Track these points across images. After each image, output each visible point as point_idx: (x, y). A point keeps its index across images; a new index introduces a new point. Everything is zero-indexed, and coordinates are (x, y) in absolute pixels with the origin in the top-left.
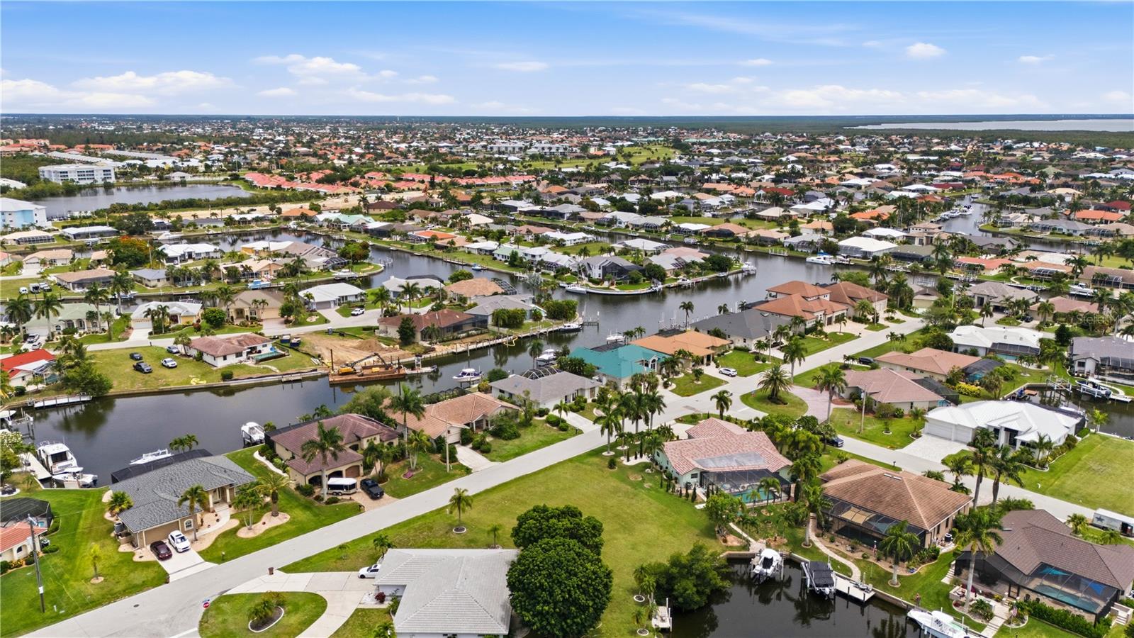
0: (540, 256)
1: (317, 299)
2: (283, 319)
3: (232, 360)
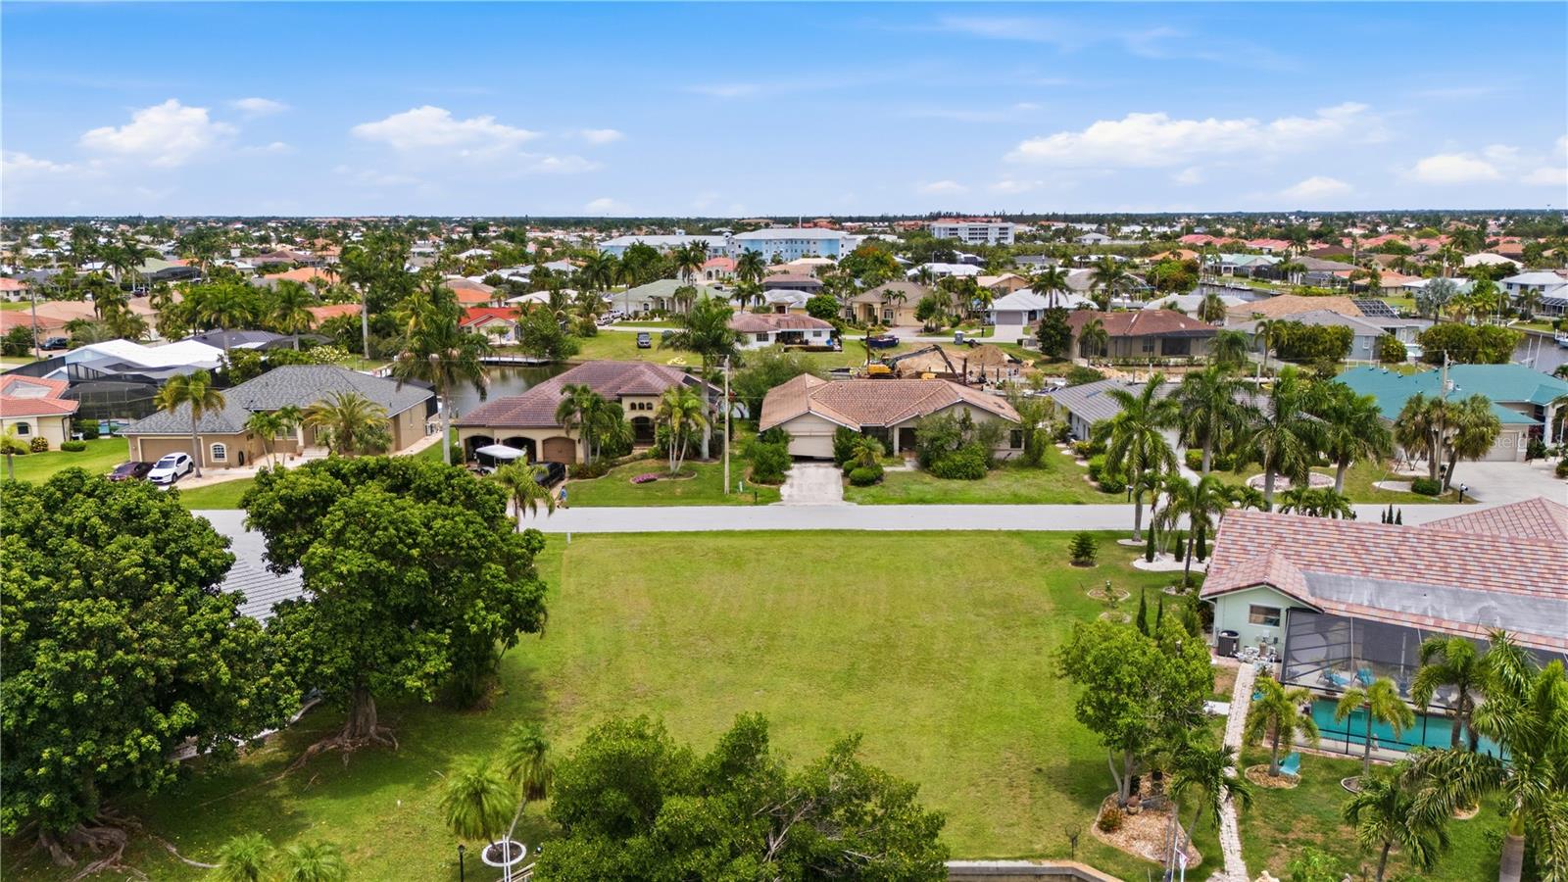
1: (997, 308)
2: (922, 325)
3: (749, 343)
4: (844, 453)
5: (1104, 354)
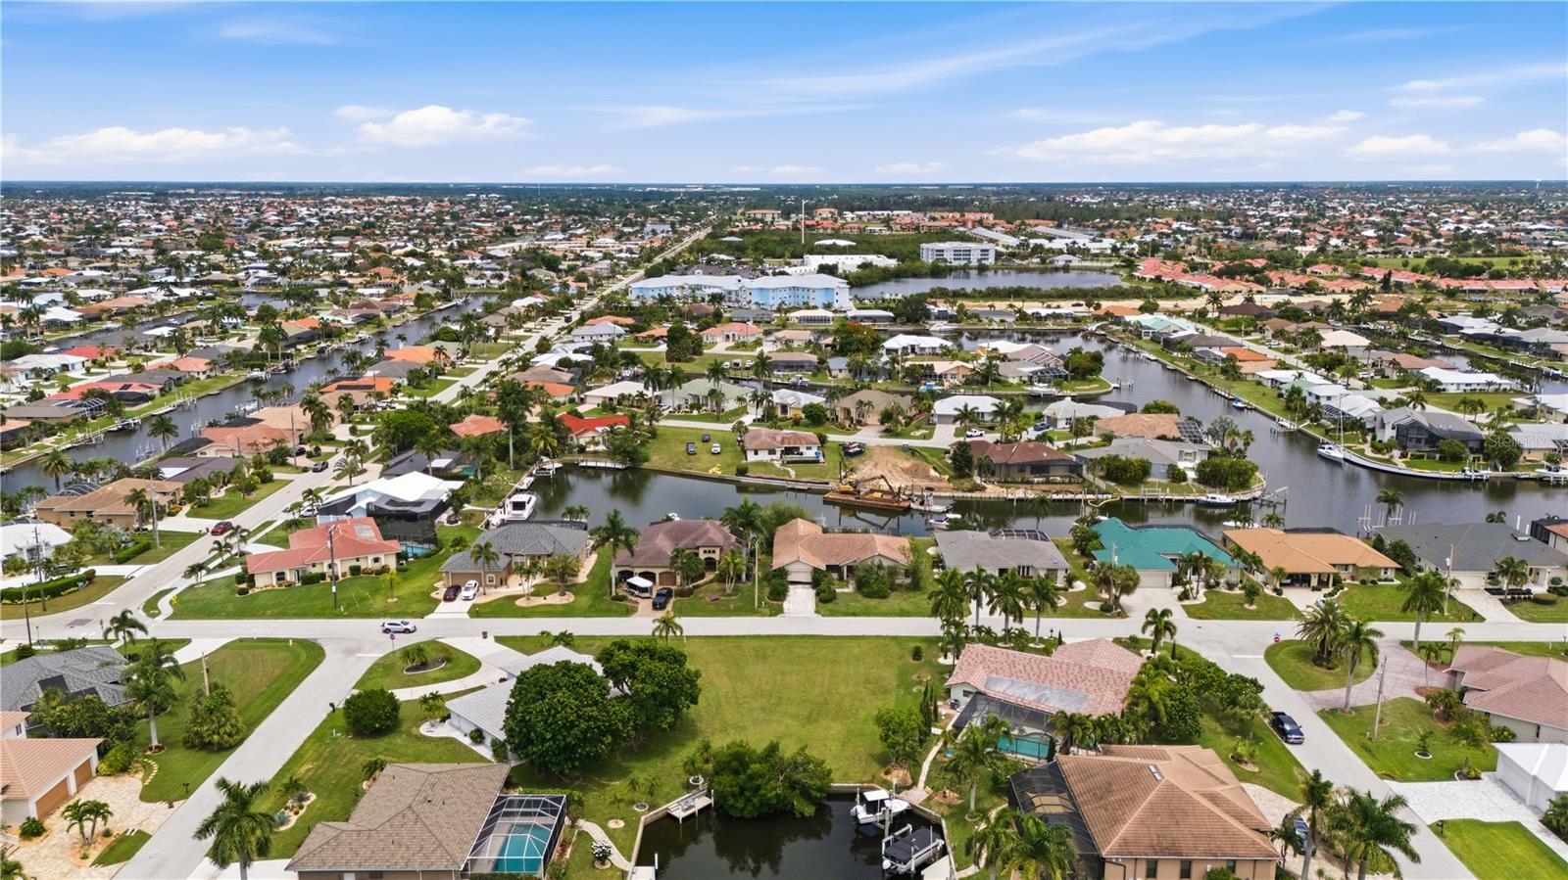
0: (1329, 398)
1: (938, 412)
2: (883, 428)
3: (764, 456)
4: (817, 580)
5: (993, 474)
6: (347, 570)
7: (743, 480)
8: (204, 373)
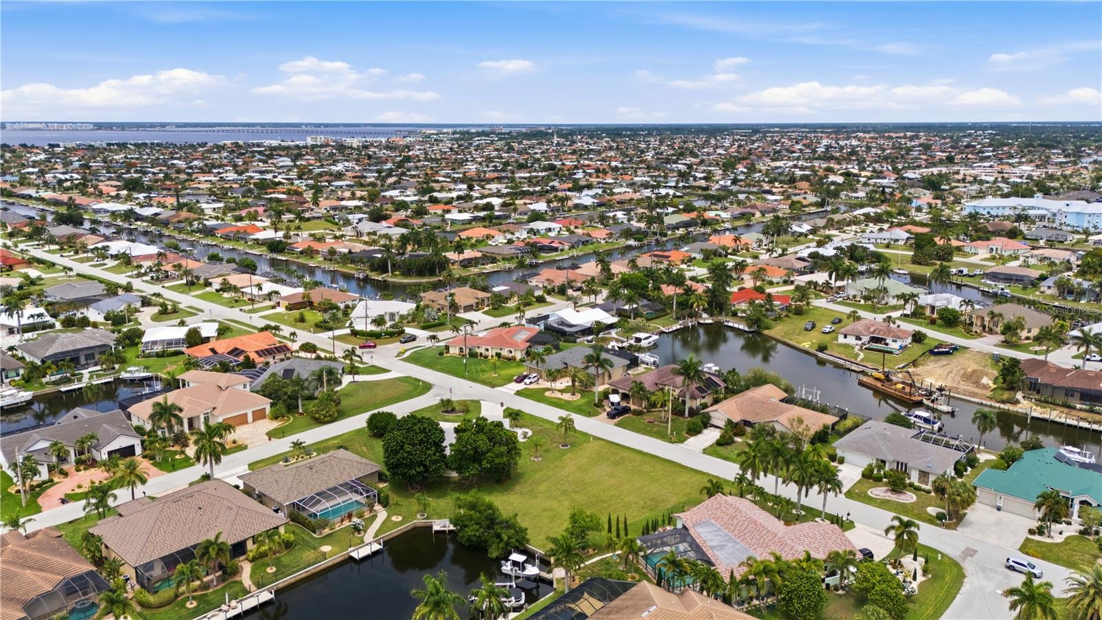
3: (851, 340)
6: (494, 354)
7: (820, 355)
8: (604, 239)
